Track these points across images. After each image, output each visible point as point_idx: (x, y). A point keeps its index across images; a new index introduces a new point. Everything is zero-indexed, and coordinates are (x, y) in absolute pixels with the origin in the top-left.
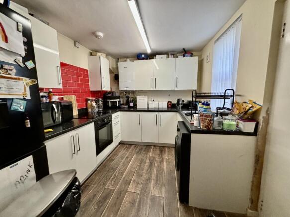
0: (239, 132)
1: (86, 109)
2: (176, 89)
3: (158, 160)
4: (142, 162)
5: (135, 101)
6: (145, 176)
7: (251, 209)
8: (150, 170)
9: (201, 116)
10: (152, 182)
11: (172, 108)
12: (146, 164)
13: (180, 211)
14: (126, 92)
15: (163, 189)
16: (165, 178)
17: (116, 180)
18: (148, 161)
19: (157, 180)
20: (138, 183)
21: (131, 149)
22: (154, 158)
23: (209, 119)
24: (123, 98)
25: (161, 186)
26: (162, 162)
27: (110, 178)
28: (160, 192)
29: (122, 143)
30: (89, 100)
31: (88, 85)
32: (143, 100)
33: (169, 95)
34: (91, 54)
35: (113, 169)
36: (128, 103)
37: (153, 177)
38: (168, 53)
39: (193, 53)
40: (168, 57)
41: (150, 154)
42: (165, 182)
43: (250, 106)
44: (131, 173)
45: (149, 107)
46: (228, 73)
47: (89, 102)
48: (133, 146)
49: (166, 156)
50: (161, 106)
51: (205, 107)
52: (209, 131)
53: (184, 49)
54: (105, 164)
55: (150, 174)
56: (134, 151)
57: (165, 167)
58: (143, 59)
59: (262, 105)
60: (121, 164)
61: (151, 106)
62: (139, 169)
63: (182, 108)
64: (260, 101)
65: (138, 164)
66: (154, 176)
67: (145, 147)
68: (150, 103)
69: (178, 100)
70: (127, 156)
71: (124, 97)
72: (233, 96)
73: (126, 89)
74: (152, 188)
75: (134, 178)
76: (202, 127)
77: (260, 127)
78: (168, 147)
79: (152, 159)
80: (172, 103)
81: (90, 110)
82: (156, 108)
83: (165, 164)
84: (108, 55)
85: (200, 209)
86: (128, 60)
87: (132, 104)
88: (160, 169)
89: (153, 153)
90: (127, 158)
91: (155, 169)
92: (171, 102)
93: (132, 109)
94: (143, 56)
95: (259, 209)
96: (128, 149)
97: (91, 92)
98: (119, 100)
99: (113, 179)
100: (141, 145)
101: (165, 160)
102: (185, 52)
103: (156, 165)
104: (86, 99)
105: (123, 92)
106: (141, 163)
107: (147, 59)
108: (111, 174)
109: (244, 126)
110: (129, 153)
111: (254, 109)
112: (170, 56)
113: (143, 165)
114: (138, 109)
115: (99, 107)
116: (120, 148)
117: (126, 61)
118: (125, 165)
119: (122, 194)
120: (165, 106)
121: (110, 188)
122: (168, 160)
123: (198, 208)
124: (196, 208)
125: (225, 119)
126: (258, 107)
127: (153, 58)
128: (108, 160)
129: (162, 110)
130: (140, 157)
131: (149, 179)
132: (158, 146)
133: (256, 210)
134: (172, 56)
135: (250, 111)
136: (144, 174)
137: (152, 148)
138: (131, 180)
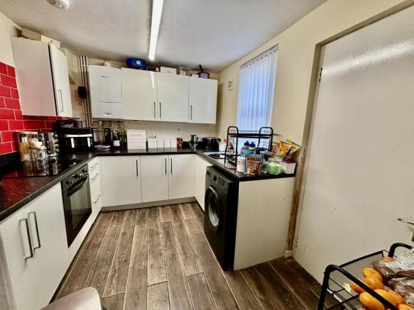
0: (283, 175)
1: (18, 155)
2: (190, 122)
3: (174, 225)
4: (153, 234)
5: (123, 137)
6: (166, 254)
7: (288, 250)
8: (170, 241)
9: (248, 159)
10: (180, 258)
11: (184, 148)
12: (161, 236)
13: (229, 281)
14: (104, 121)
15: (198, 262)
16: (194, 247)
17: (118, 276)
18: (161, 231)
19: (185, 254)
20: (160, 268)
21: (125, 218)
22: (169, 223)
23: (258, 162)
24: (97, 132)
25: (194, 259)
26: (181, 226)
27: (105, 278)
28: (196, 268)
29: (105, 212)
30: (22, 135)
31: (18, 102)
32: (140, 135)
33: (179, 130)
34: (19, 34)
35: (103, 260)
36: (108, 140)
37: (178, 251)
38: (178, 68)
39: (211, 74)
40: (178, 73)
41: (161, 219)
42: (196, 252)
43: (291, 146)
44: (141, 256)
45: (149, 147)
46: (260, 107)
47: (25, 140)
48: (127, 213)
49: (184, 216)
50: (167, 146)
51: (250, 148)
52: (258, 176)
53: (200, 66)
54: (83, 256)
55: (172, 247)
56: (132, 221)
57: (188, 232)
58: (137, 67)
59: (301, 145)
60: (118, 248)
61: (153, 146)
62: (152, 246)
63: (197, 147)
64: (299, 142)
65: (147, 238)
66: (178, 249)
67: (148, 210)
68: (150, 141)
69: (193, 136)
70: (122, 231)
71: (101, 130)
72: (272, 135)
73: (106, 116)
74: (183, 266)
75: (150, 262)
76: (248, 172)
77: (299, 167)
78: (182, 204)
79: (166, 225)
80: (184, 140)
81: (26, 157)
82: (161, 149)
83: (187, 228)
84: (66, 45)
85: (246, 269)
86: (108, 63)
87: (117, 143)
88: (183, 238)
89: (164, 217)
90: (124, 234)
91: (176, 239)
92: (182, 140)
93: (118, 152)
94: (138, 63)
95: (294, 248)
96: (119, 220)
97: (26, 117)
98: (90, 135)
99: (113, 276)
100: (140, 209)
101: (184, 222)
102: (201, 71)
103: (175, 234)
104: (15, 134)
105: (97, 120)
106: (152, 237)
107: (145, 69)
108: (103, 270)
109: (287, 168)
110: (123, 224)
111: (295, 150)
112: (182, 72)
113: (155, 238)
114: (129, 152)
115: (49, 150)
116: (102, 220)
117: (102, 65)
118: (126, 246)
119: (140, 296)
120: (174, 145)
121: (113, 293)
122: (189, 222)
123: (244, 270)
124: (242, 270)
125: (271, 161)
126: (298, 148)
127: (154, 70)
128: (87, 248)
129: (169, 151)
130: (146, 226)
131: (174, 256)
132: (167, 205)
133: (292, 249)
134: (185, 72)
135: (291, 152)
136: (163, 251)
137: (160, 209)
138: (146, 267)
